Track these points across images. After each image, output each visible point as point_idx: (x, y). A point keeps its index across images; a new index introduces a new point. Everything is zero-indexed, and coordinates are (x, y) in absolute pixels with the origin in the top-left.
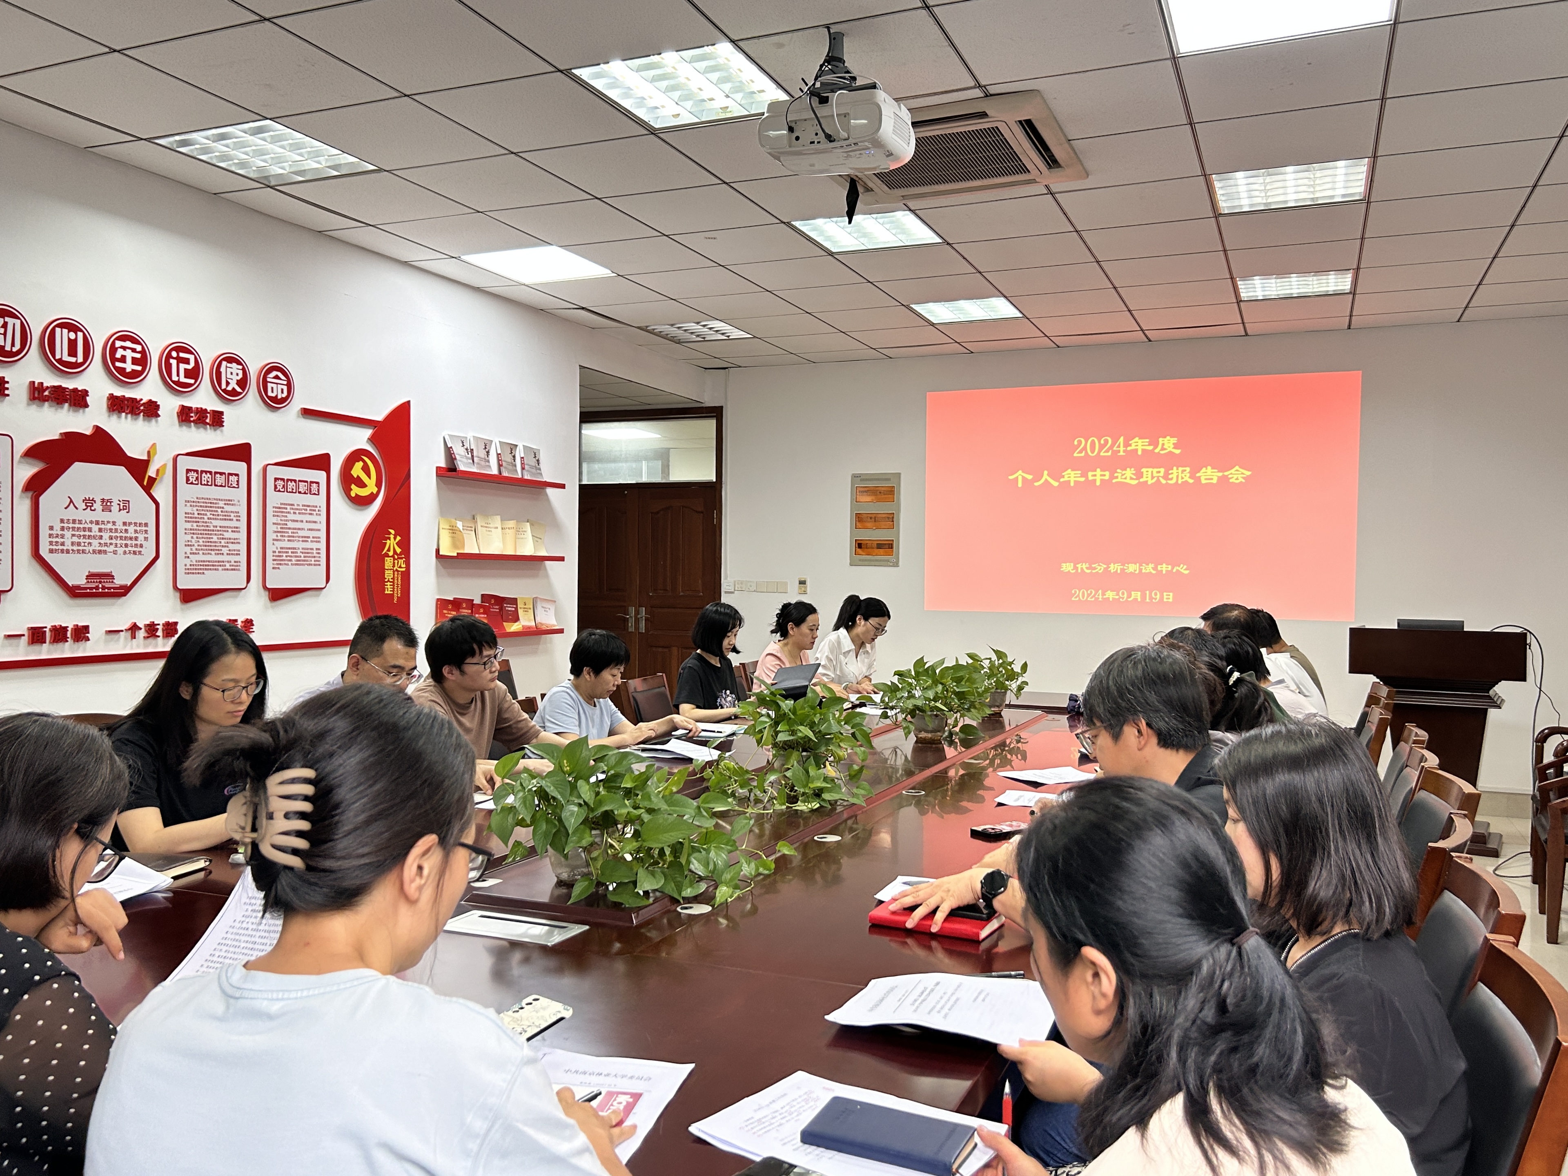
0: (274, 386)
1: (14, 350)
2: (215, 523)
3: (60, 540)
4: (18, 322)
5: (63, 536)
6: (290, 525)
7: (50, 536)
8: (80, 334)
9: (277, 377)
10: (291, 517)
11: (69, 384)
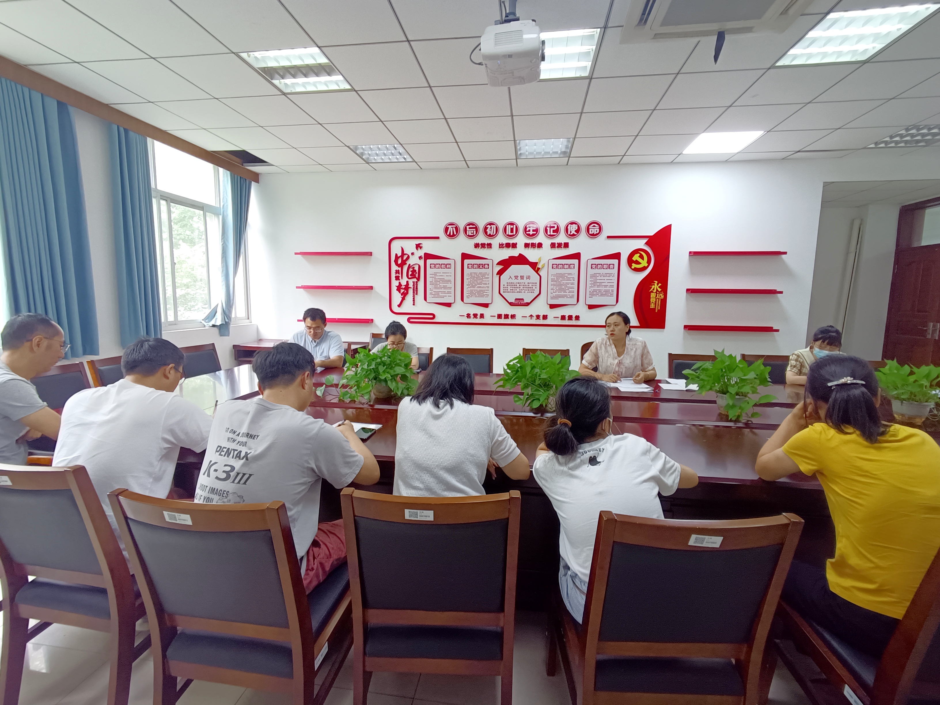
0: (593, 230)
1: (494, 234)
2: (563, 282)
3: (506, 289)
4: (495, 226)
5: (507, 288)
6: (598, 281)
7: (504, 287)
8: (515, 226)
9: (594, 226)
10: (598, 278)
11: (511, 241)
